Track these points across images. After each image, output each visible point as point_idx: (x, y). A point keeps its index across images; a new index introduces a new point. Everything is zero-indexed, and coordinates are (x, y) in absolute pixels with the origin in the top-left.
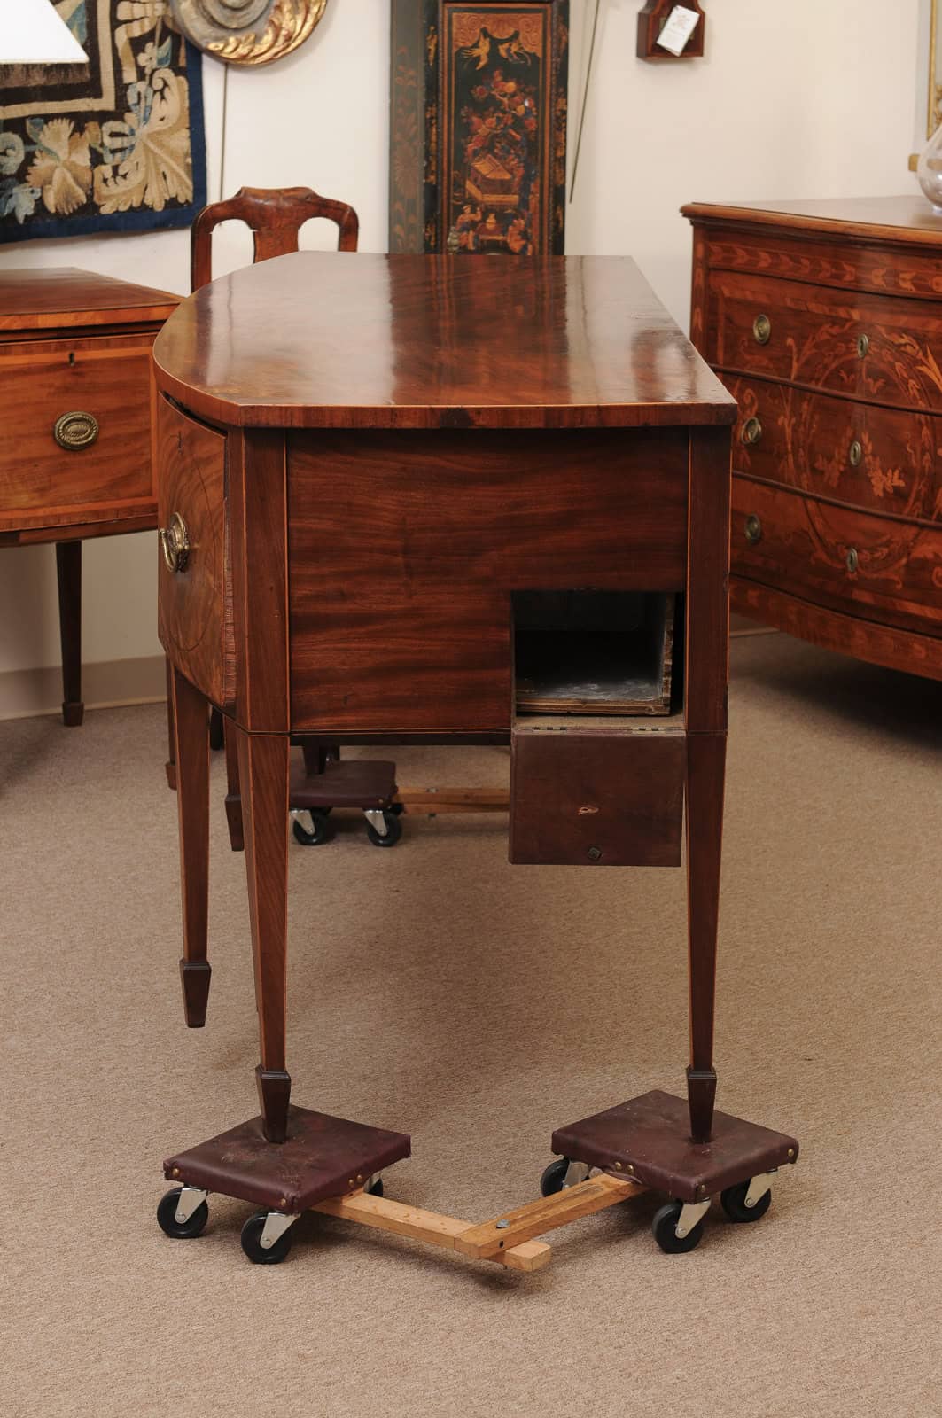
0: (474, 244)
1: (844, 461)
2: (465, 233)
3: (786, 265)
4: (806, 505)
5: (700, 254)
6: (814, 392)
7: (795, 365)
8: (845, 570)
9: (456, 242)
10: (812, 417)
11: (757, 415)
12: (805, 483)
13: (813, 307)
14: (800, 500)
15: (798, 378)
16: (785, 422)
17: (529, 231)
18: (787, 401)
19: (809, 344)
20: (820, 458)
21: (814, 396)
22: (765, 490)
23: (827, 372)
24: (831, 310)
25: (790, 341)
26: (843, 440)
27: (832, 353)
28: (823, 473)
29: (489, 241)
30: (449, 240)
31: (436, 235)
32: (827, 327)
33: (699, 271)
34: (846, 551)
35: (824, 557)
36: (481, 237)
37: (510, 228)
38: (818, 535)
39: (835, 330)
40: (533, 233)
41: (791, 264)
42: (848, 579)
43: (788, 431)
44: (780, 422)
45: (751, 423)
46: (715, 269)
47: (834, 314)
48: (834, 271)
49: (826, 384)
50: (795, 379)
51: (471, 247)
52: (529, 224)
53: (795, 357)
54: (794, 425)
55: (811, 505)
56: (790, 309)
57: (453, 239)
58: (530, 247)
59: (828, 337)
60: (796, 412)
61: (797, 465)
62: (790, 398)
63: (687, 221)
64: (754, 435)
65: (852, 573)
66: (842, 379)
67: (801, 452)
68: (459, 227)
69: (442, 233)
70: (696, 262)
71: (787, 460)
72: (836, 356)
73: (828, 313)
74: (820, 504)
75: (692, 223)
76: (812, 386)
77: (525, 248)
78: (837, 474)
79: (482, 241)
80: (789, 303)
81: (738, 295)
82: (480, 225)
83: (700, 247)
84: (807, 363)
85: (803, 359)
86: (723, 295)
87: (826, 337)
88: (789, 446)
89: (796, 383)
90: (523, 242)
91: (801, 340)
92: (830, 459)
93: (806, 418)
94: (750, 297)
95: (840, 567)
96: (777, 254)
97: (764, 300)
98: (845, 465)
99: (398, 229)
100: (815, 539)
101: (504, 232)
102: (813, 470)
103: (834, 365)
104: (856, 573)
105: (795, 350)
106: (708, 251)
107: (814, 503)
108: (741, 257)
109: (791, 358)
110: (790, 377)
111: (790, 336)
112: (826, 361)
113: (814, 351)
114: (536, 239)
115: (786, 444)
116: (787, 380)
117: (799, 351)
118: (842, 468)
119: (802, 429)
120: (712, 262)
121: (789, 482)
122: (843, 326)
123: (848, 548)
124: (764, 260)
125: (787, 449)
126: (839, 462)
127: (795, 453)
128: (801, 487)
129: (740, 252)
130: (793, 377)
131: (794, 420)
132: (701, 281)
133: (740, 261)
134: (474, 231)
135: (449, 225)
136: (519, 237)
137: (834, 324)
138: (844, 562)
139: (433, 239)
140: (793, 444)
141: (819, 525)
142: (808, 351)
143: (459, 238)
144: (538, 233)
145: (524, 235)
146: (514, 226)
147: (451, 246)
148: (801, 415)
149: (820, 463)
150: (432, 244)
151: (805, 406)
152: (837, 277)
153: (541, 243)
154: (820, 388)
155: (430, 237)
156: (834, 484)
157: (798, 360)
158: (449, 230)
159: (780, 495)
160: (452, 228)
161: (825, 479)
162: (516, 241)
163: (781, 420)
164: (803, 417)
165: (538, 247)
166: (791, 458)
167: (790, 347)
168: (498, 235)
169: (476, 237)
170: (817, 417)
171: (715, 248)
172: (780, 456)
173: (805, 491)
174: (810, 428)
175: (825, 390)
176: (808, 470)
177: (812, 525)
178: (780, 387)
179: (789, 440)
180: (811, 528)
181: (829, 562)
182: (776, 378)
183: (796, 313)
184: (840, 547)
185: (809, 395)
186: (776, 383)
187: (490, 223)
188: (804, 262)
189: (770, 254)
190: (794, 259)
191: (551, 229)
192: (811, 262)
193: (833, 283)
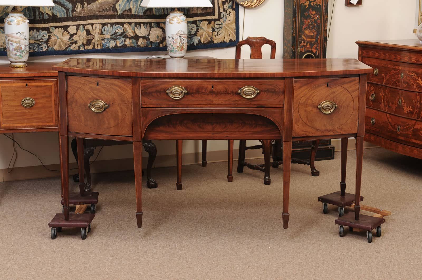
1: (397, 104)
2: (302, 48)
3: (382, 56)
5: (360, 53)
7: (384, 80)
8: (396, 131)
9: (299, 50)
10: (389, 94)
11: (375, 93)
12: (386, 110)
13: (389, 66)
14: (385, 114)
16: (382, 95)
19: (388, 75)
20: (391, 103)
22: (377, 112)
23: (393, 82)
25: (383, 75)
26: (397, 99)
29: (308, 50)
32: (393, 71)
33: (360, 57)
35: (391, 128)
36: (306, 49)
39: (395, 72)
40: (319, 48)
42: (397, 134)
43: (382, 97)
44: (380, 95)
45: (373, 95)
46: (364, 57)
47: (395, 68)
48: (395, 57)
49: (392, 85)
51: (304, 51)
52: (318, 46)
55: (388, 115)
56: (383, 66)
58: (318, 52)
60: (384, 92)
61: (385, 105)
62: (383, 89)
63: (357, 45)
64: (373, 98)
66: (396, 84)
67: (386, 102)
69: (296, 48)
70: (359, 55)
71: (382, 104)
72: (395, 78)
73: (393, 67)
74: (391, 115)
75: (358, 46)
76: (389, 85)
77: (316, 52)
78: (395, 107)
79: (306, 50)
80: (383, 65)
81: (370, 63)
82: (306, 46)
83: (360, 52)
84: (387, 80)
85: (386, 79)
86: (366, 63)
87: (393, 73)
89: (384, 85)
90: (316, 50)
91: (386, 74)
92: (393, 104)
93: (387, 94)
94: (373, 63)
96: (380, 53)
97: (376, 64)
99: (285, 47)
100: (389, 123)
101: (311, 48)
104: (399, 132)
105: (384, 77)
106: (362, 53)
107: (389, 115)
108: (371, 54)
110: (383, 83)
111: (383, 73)
112: (393, 79)
115: (382, 100)
117: (386, 77)
118: (396, 106)
119: (386, 96)
120: (363, 55)
121: (383, 109)
122: (397, 71)
123: (398, 126)
124: (377, 55)
127: (384, 102)
129: (371, 53)
130: (384, 83)
131: (384, 94)
134: (304, 47)
137: (395, 70)
138: (396, 129)
139: (294, 49)
140: (383, 100)
141: (390, 120)
142: (388, 77)
145: (316, 48)
146: (314, 46)
149: (390, 105)
150: (294, 51)
151: (387, 90)
156: (394, 110)
159: (380, 113)
160: (299, 47)
161: (392, 108)
162: (314, 50)
165: (320, 51)
169: (304, 49)
170: (390, 93)
171: (364, 52)
172: (380, 103)
173: (386, 112)
174: (388, 96)
175: (392, 86)
176: (387, 107)
177: (388, 120)
178: (380, 86)
179: (382, 99)
180: (388, 121)
181: (393, 129)
182: (379, 84)
183: (385, 67)
184: (395, 125)
185: (388, 88)
186: (379, 85)
187: (308, 46)
188: (387, 55)
189: (378, 53)
190: (385, 54)
191: (323, 47)
192: (389, 55)
193: (395, 60)
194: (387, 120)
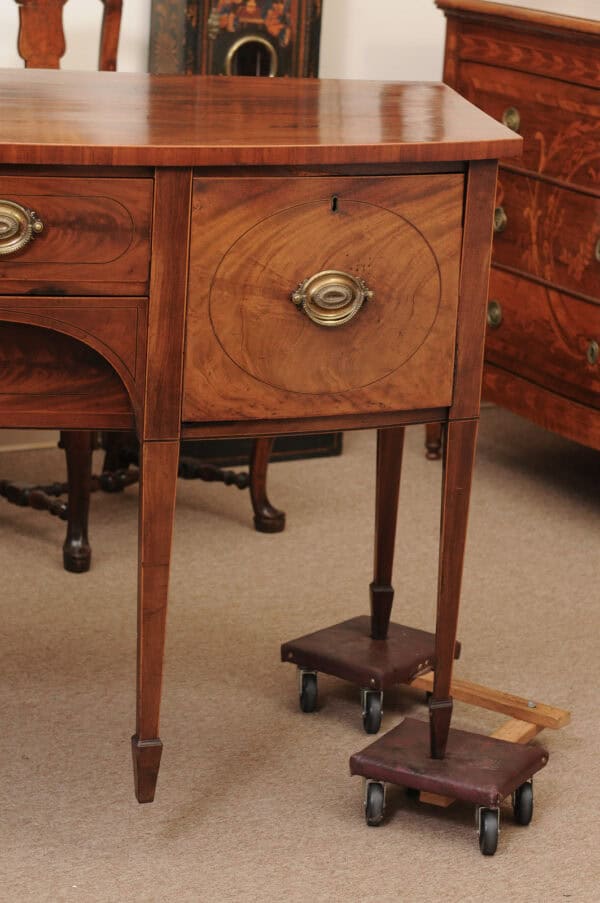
0: (235, 26)
1: (589, 256)
2: (226, 15)
3: (538, 61)
4: (548, 297)
5: (453, 46)
6: (561, 187)
7: (543, 159)
8: (585, 362)
9: (216, 23)
10: (558, 212)
11: (503, 204)
12: (548, 274)
13: (564, 104)
14: (542, 290)
15: (545, 172)
16: (530, 213)
17: (288, 15)
18: (534, 193)
19: (558, 138)
20: (565, 251)
21: (561, 191)
22: (509, 278)
23: (576, 169)
24: (582, 108)
25: (539, 136)
26: (589, 236)
27: (582, 151)
28: (567, 266)
29: (249, 24)
30: (210, 21)
31: (198, 15)
32: (577, 124)
33: (451, 62)
34: (587, 344)
35: (565, 347)
36: (242, 20)
37: (270, 12)
38: (559, 325)
39: (586, 128)
40: (292, 18)
41: (543, 60)
42: (588, 370)
43: (534, 223)
44: (525, 213)
45: (497, 211)
46: (467, 61)
47: (585, 112)
48: (586, 70)
49: (574, 179)
50: (543, 172)
51: (231, 29)
52: (288, 9)
53: (543, 151)
54: (540, 218)
55: (553, 296)
56: (537, 103)
57: (214, 20)
58: (288, 32)
59: (579, 134)
60: (541, 205)
61: (541, 257)
62: (536, 191)
63: (440, 13)
64: (499, 224)
65: (593, 365)
66: (591, 176)
67: (546, 244)
68: (219, 10)
69: (204, 14)
70: (448, 53)
71: (531, 250)
72: (585, 154)
73: (579, 110)
74: (564, 297)
75: (446, 15)
76: (559, 180)
77: (283, 32)
78: (581, 268)
79: (242, 24)
80: (539, 97)
81: (488, 87)
82: (240, 8)
83: (453, 39)
84: (556, 158)
85: (552, 154)
86: (474, 87)
87: (575, 133)
88: (534, 238)
89: (542, 176)
90: (281, 26)
91: (550, 135)
92: (575, 253)
93: (552, 212)
94: (500, 89)
95: (580, 358)
96: (529, 51)
97: (512, 92)
98: (590, 260)
99: (160, 8)
100: (556, 329)
101: (264, 15)
102: (557, 261)
103: (582, 163)
104: (596, 366)
105: (543, 143)
106: (460, 44)
107: (556, 294)
108: (493, 50)
109: (539, 153)
110: (536, 170)
111: (540, 131)
112: (575, 157)
113: (563, 147)
114: (294, 23)
115: (530, 235)
116: (533, 173)
117: (548, 147)
118: (587, 263)
119: (547, 221)
120: (464, 53)
121: (533, 272)
122: (593, 124)
123: (589, 340)
124: (517, 56)
125: (531, 239)
126: (584, 256)
127: (540, 246)
128: (543, 277)
129: (493, 46)
130: (540, 169)
131: (539, 213)
132: (452, 71)
133: (492, 54)
134: (235, 12)
135: (210, 6)
136: (277, 21)
137: (584, 122)
138: (585, 354)
139: (194, 19)
140: (538, 234)
141: (561, 316)
142: (556, 146)
143: (220, 20)
144: (296, 17)
145: (283, 19)
146: (274, 10)
147: (212, 27)
148: (547, 208)
149: (565, 256)
150: (194, 24)
151: (552, 199)
152: (592, 76)
153: (299, 28)
154: (567, 182)
155: (192, 17)
156: (578, 277)
157: (547, 154)
158: (210, 12)
159: (523, 284)
160: (214, 10)
161: (569, 272)
162: (275, 25)
163: (527, 211)
164: (549, 211)
165: (295, 31)
166: (535, 247)
167: (539, 141)
168: (257, 17)
169: (236, 20)
170: (563, 211)
171: (468, 39)
172: (526, 246)
173: (548, 281)
174: (556, 221)
175: (574, 185)
176: (552, 262)
177: (554, 315)
178: (527, 179)
179: (534, 231)
180: (553, 319)
181: (570, 352)
182: (523, 170)
183: (547, 108)
184: (581, 339)
185: (556, 189)
186: (523, 175)
187: (251, 7)
188: (558, 59)
189: (524, 49)
190: (548, 57)
191: (310, 14)
192: (564, 60)
193: (587, 81)
194: (547, 314)
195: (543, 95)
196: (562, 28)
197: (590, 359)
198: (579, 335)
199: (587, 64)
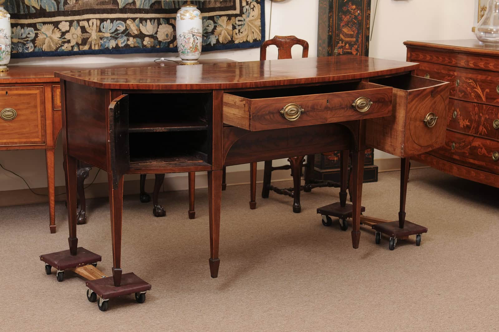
1: (451, 117)
2: (340, 49)
3: (435, 59)
5: (409, 56)
9: (337, 52)
13: (443, 71)
17: (358, 49)
26: (451, 111)
29: (347, 52)
30: (335, 51)
31: (331, 49)
32: (447, 77)
34: (451, 144)
35: (445, 145)
36: (344, 50)
39: (449, 78)
40: (360, 49)
42: (452, 152)
46: (413, 60)
47: (449, 73)
48: (449, 61)
51: (341, 53)
52: (358, 47)
56: (434, 72)
58: (359, 53)
63: (405, 46)
65: (453, 150)
66: (451, 93)
68: (338, 47)
69: (333, 49)
70: (408, 58)
73: (447, 73)
75: (407, 47)
77: (357, 54)
78: (449, 121)
79: (345, 52)
80: (435, 70)
82: (344, 47)
83: (409, 54)
90: (357, 52)
94: (424, 68)
95: (449, 148)
96: (432, 56)
97: (427, 69)
99: (320, 48)
101: (351, 49)
106: (411, 55)
114: (360, 51)
118: (451, 119)
120: (412, 58)
122: (451, 77)
123: (452, 143)
124: (428, 58)
129: (421, 55)
133: (421, 58)
134: (342, 48)
135: (335, 47)
136: (355, 51)
137: (449, 76)
138: (451, 147)
143: (338, 51)
145: (357, 50)
146: (354, 47)
147: (335, 53)
150: (330, 52)
152: (451, 62)
153: (362, 52)
155: (329, 50)
162: (355, 52)
168: (349, 50)
169: (343, 50)
171: (414, 54)
181: (446, 147)
187: (347, 47)
188: (440, 58)
189: (430, 56)
190: (437, 57)
191: (365, 48)
192: (442, 58)
193: (449, 64)
195: (436, 69)
196: (441, 49)
197: (452, 148)
198: (449, 141)
199: (450, 59)
